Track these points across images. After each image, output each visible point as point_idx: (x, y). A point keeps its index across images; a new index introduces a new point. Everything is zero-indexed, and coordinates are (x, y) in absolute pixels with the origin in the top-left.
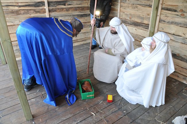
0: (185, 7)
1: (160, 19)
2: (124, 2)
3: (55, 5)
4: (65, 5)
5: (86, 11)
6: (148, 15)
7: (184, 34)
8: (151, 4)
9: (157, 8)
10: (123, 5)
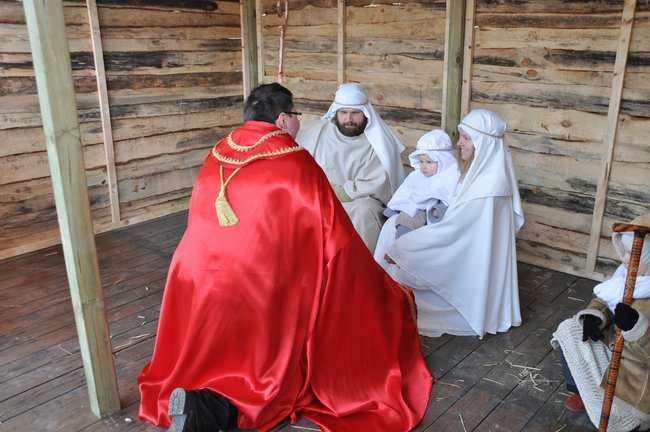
0: (535, 52)
1: (471, 91)
2: (355, 49)
3: (127, 67)
4: (159, 66)
5: (226, 87)
6: (435, 82)
7: (545, 127)
8: (439, 50)
9: (460, 60)
10: (354, 61)
